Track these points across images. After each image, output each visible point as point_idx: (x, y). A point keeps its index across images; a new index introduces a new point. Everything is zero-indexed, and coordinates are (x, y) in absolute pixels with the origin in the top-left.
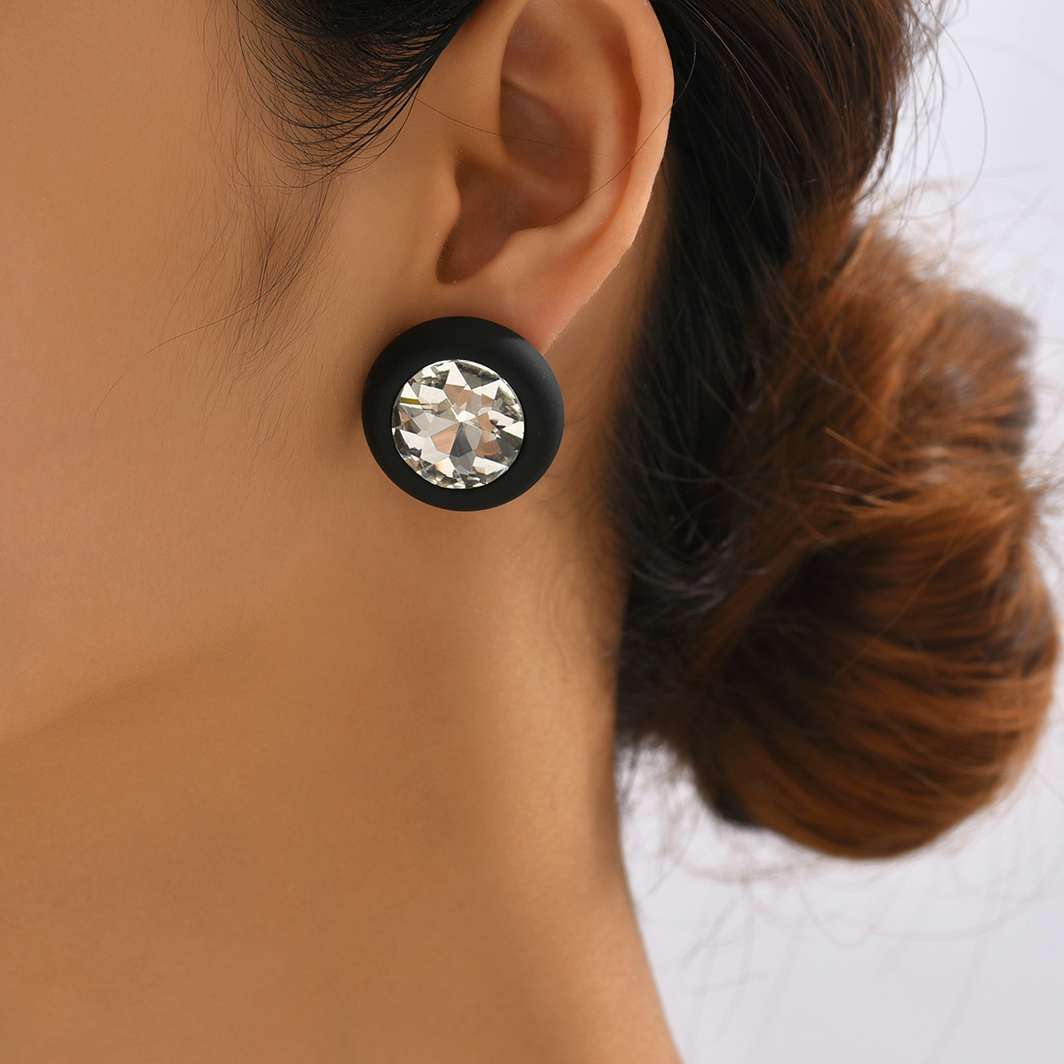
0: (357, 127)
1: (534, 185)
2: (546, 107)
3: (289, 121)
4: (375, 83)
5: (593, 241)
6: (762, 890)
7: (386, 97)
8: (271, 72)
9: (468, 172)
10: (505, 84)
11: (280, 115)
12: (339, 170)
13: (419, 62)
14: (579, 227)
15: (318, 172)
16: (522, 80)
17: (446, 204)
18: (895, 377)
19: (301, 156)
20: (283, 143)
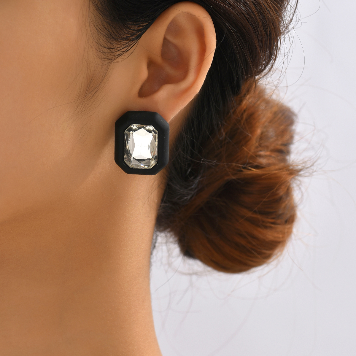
0: (122, 49)
1: (169, 70)
2: (175, 46)
3: (100, 45)
4: (128, 37)
5: (187, 90)
6: (194, 278)
7: (131, 41)
8: (97, 29)
9: (151, 64)
10: (165, 39)
11: (98, 43)
12: (114, 61)
13: (142, 31)
14: (184, 85)
15: (107, 61)
16: (170, 38)
17: (144, 73)
18: (259, 131)
19: (103, 55)
20: (98, 51)
